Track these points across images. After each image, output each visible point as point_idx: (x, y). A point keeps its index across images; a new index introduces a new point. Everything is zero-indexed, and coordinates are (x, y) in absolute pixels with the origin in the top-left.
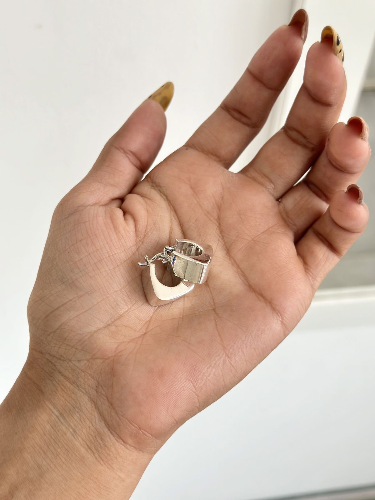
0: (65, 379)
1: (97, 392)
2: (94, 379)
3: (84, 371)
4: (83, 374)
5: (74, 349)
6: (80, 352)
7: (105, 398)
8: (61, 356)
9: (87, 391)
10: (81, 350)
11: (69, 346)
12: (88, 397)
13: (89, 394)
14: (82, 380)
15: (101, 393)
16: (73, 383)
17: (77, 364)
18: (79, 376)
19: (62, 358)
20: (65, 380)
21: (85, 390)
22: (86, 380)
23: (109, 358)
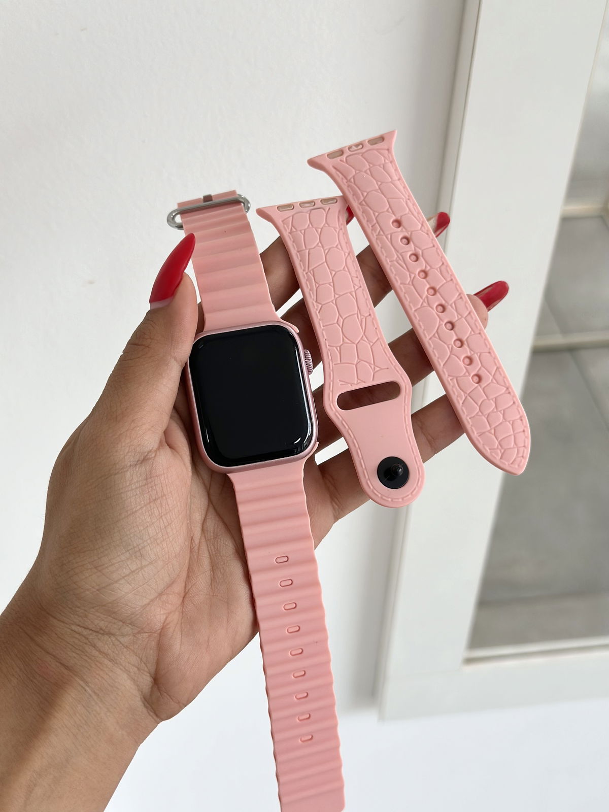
0: (100, 654)
1: (139, 669)
2: (136, 655)
3: (126, 647)
4: (125, 650)
5: (121, 623)
6: (128, 626)
7: (149, 675)
8: (101, 629)
9: (127, 669)
10: (130, 624)
11: (116, 619)
12: (128, 674)
13: (129, 672)
14: (123, 657)
15: (144, 670)
16: (111, 660)
17: (122, 640)
18: (120, 652)
19: (102, 632)
20: (100, 656)
21: (125, 668)
22: (128, 656)
23: (157, 631)
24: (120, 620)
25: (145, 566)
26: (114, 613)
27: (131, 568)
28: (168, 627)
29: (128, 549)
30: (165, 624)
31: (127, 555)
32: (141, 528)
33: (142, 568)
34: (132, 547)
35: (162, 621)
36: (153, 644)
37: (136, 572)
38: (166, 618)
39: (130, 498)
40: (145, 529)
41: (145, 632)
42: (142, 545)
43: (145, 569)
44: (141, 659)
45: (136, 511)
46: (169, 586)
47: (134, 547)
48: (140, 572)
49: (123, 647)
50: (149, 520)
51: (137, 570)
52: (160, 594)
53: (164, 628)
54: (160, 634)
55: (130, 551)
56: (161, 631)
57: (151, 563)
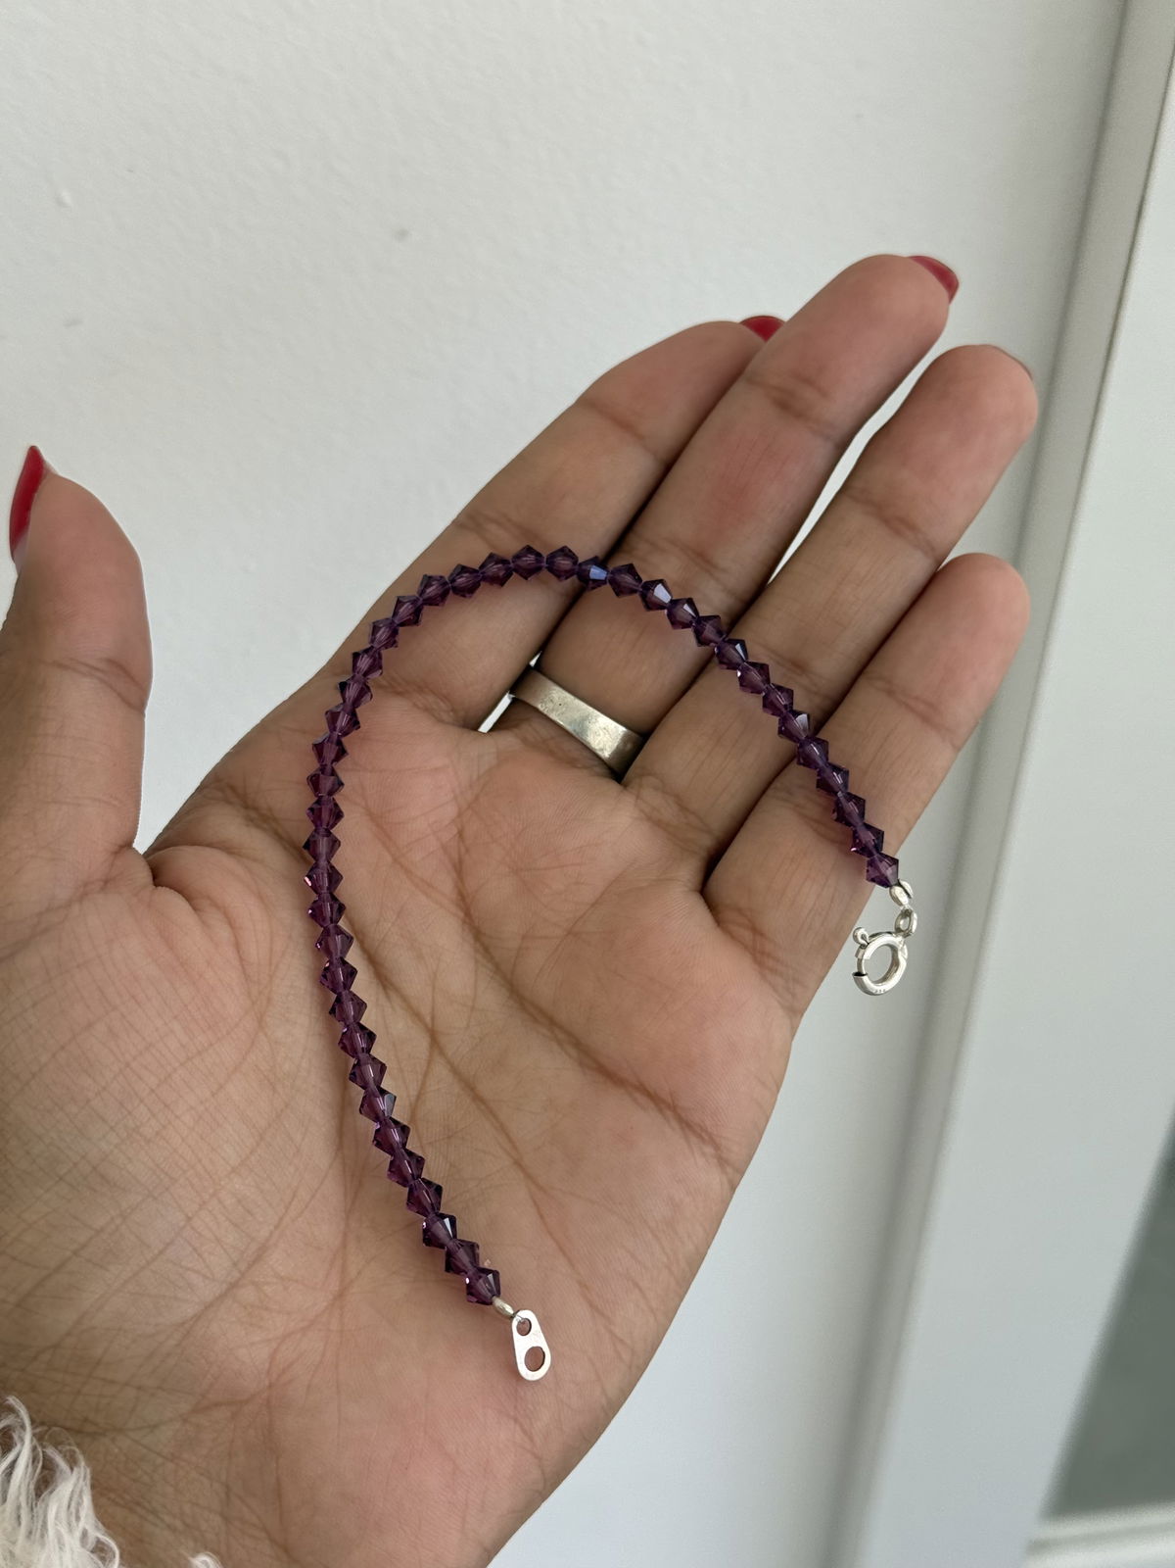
24: (127, 1384)
26: (99, 1362)
41: (217, 1405)
44: (228, 1488)
49: (160, 1460)
52: (232, 1287)
53: (274, 1384)
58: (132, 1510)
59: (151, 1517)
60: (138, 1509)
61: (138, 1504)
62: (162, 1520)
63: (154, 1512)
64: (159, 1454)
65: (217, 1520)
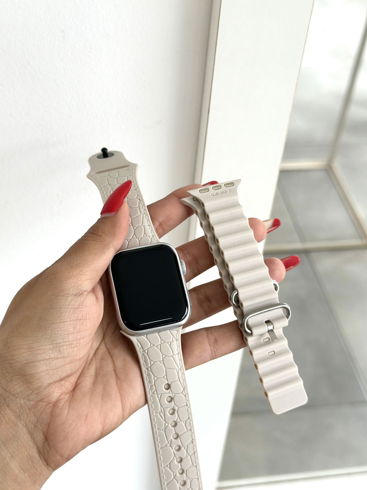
23: (52, 403)
25: (59, 358)
27: (50, 356)
28: (60, 401)
29: (53, 343)
30: (59, 399)
31: (51, 346)
32: (65, 333)
33: (57, 358)
34: (56, 343)
35: (57, 397)
36: (48, 411)
37: (52, 360)
38: (61, 396)
39: (66, 312)
40: (68, 334)
42: (62, 344)
43: (58, 360)
44: (38, 420)
45: (66, 322)
46: (69, 376)
47: (57, 343)
48: (55, 360)
50: (72, 329)
51: (53, 358)
52: (61, 380)
53: (57, 402)
54: (54, 405)
55: (54, 345)
56: (55, 404)
57: (63, 357)
58: (16, 418)
59: (19, 421)
60: (18, 418)
61: (18, 417)
62: (21, 422)
63: (20, 420)
64: (28, 407)
65: (33, 426)
